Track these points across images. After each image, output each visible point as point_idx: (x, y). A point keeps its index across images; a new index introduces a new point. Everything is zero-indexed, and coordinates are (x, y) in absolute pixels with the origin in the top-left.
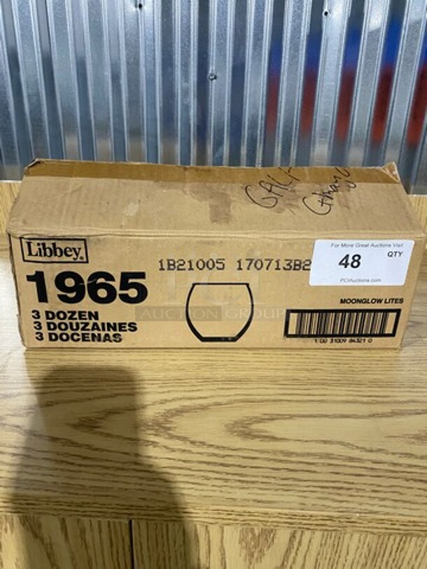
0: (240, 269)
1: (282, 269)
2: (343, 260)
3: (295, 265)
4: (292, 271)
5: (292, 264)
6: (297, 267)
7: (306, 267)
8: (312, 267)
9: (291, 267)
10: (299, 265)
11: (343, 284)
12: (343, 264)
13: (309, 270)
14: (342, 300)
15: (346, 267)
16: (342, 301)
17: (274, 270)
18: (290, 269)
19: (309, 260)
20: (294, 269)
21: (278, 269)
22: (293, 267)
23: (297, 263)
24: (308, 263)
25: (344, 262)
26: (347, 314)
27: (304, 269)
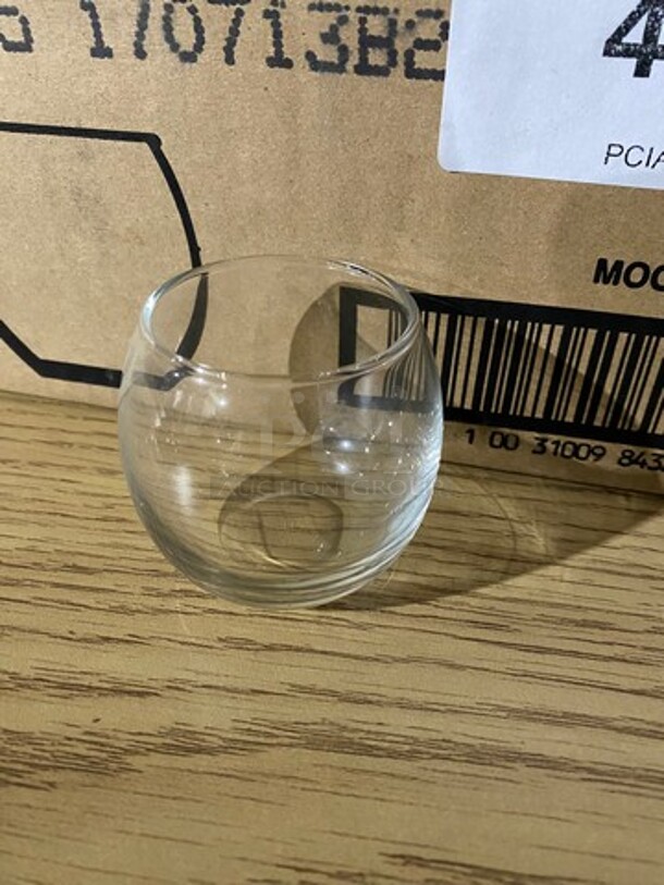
0: (101, 51)
1: (300, 61)
2: (632, 20)
3: (367, 42)
4: (350, 77)
5: (350, 36)
6: (377, 57)
7: (423, 59)
8: (455, 57)
9: (344, 50)
10: (386, 43)
11: (616, 174)
12: (628, 52)
13: (439, 75)
14: (602, 263)
15: (642, 71)
16: (607, 273)
17: (263, 67)
18: (339, 68)
19: (439, 14)
20: (364, 69)
21: (279, 61)
22: (354, 60)
23: (376, 26)
24: (428, 30)
25: (635, 36)
26: (623, 336)
27: (412, 72)
